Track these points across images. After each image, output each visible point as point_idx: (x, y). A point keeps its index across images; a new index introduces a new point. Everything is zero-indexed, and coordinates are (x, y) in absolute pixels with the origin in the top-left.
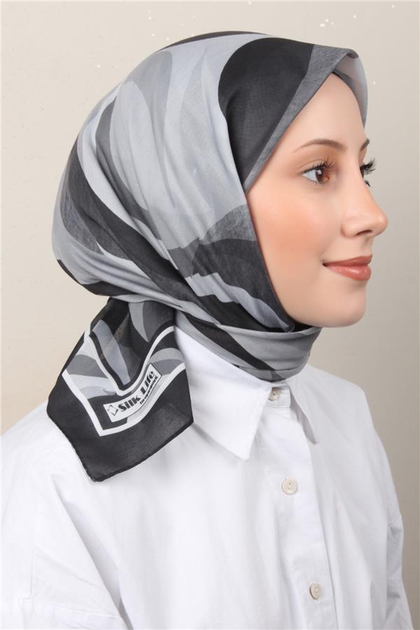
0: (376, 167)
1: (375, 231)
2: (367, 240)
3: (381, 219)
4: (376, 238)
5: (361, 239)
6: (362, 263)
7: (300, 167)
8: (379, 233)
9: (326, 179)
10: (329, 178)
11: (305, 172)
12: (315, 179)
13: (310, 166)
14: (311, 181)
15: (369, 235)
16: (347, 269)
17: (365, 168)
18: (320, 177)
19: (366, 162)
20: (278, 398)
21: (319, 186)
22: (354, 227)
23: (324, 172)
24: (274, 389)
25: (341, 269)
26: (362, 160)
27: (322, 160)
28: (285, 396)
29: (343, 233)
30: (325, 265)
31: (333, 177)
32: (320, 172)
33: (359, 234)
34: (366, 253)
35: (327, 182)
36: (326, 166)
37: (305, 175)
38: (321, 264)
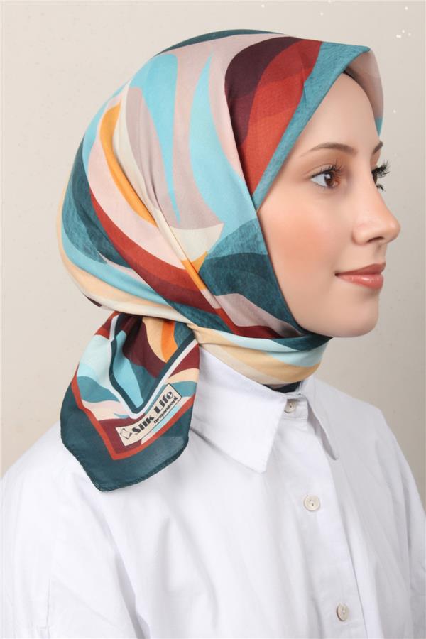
0: (390, 169)
1: (387, 238)
2: (379, 247)
3: (393, 226)
4: (390, 245)
5: (372, 246)
6: (375, 271)
7: (308, 172)
8: (391, 240)
9: (335, 184)
10: (339, 183)
11: (313, 176)
12: (324, 183)
13: (318, 170)
14: (321, 186)
15: (380, 241)
16: (359, 277)
17: (377, 172)
18: (329, 182)
19: (379, 165)
20: (295, 410)
21: (328, 191)
22: (364, 234)
23: (334, 175)
24: (290, 401)
25: (353, 277)
26: (376, 162)
27: (330, 164)
28: (302, 408)
29: (354, 240)
30: (337, 274)
31: (343, 182)
32: (328, 176)
33: (370, 241)
34: (379, 261)
35: (337, 186)
36: (334, 170)
37: (313, 180)
38: (333, 275)
